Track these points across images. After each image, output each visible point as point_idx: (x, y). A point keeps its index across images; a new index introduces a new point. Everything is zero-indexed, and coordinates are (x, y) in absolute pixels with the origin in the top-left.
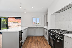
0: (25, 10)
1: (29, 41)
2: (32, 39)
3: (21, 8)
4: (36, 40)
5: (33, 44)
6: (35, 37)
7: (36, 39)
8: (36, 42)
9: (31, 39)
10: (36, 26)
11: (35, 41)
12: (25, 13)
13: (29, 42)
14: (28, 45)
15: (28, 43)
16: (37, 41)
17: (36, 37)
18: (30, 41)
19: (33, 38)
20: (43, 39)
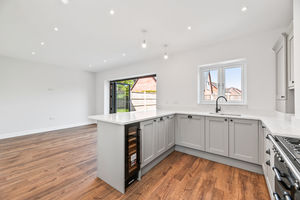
0: (166, 46)
1: (171, 168)
2: (189, 166)
3: (144, 46)
4: (204, 176)
5: (179, 185)
6: (206, 164)
7: (207, 171)
8: (199, 184)
9: (182, 165)
10: (217, 110)
11: (198, 181)
12: (166, 57)
13: (171, 173)
14: (162, 181)
15: (164, 174)
16: (205, 182)
17: (212, 164)
18: (176, 169)
19: (197, 162)
20: (249, 185)
